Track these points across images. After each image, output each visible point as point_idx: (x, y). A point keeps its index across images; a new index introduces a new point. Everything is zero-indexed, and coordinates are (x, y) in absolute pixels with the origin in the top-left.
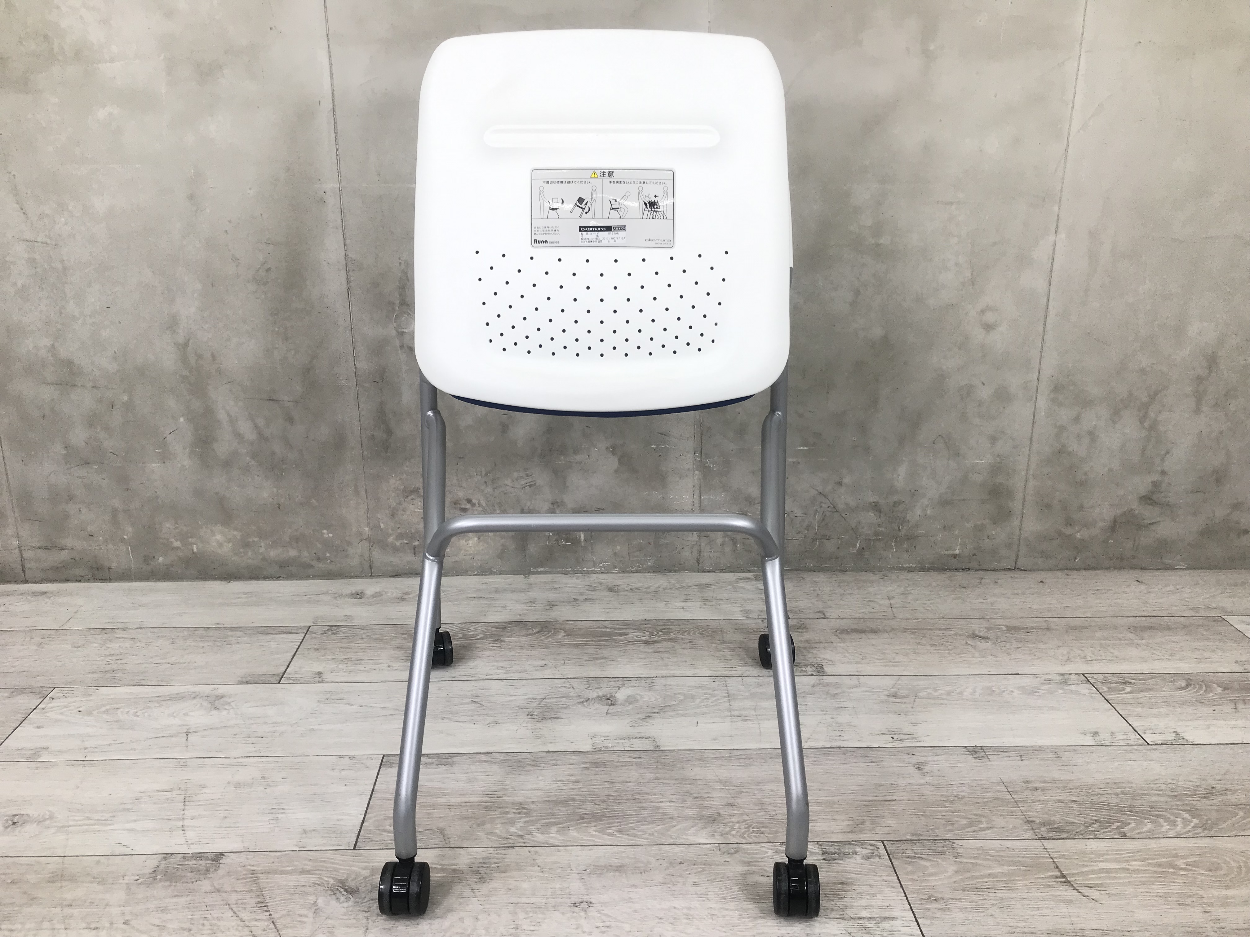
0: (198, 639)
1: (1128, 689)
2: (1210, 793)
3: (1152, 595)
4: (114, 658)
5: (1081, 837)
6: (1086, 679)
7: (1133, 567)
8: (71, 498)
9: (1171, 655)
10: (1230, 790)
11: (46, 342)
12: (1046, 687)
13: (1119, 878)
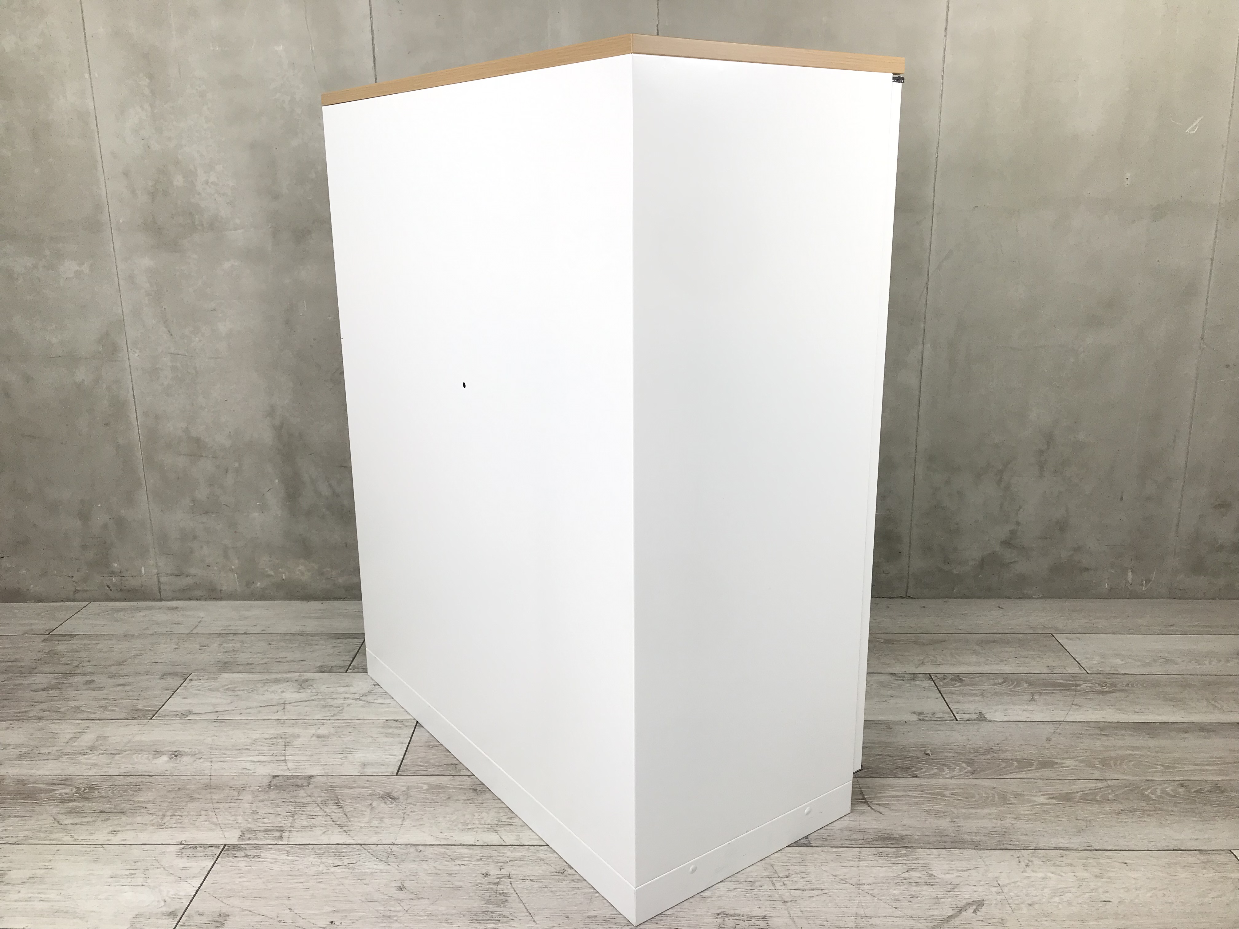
0: (287, 642)
1: (958, 684)
2: (989, 750)
3: (1006, 617)
4: (230, 654)
5: (885, 776)
6: (930, 677)
7: (999, 597)
8: (195, 538)
9: (1002, 661)
10: (1002, 750)
11: (184, 425)
12: (898, 682)
13: (902, 800)
